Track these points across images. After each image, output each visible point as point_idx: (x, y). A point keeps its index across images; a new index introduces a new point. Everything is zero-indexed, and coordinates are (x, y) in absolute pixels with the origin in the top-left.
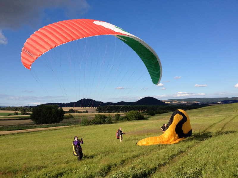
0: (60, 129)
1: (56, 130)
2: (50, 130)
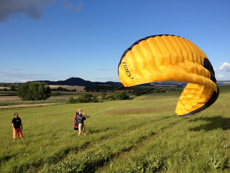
0: (45, 106)
1: (41, 106)
2: (35, 107)
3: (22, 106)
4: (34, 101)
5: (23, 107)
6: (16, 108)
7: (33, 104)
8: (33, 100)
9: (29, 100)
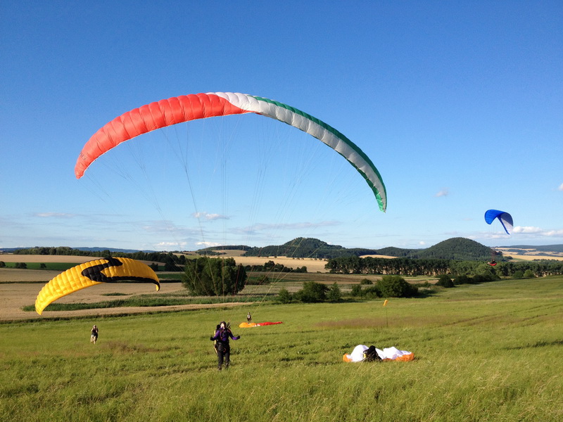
2: (214, 309)
3: (192, 308)
4: (213, 297)
5: (194, 310)
6: (182, 311)
7: (211, 303)
8: (213, 294)
9: (205, 294)
